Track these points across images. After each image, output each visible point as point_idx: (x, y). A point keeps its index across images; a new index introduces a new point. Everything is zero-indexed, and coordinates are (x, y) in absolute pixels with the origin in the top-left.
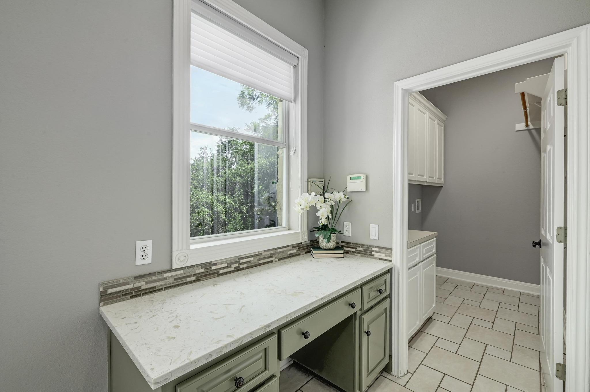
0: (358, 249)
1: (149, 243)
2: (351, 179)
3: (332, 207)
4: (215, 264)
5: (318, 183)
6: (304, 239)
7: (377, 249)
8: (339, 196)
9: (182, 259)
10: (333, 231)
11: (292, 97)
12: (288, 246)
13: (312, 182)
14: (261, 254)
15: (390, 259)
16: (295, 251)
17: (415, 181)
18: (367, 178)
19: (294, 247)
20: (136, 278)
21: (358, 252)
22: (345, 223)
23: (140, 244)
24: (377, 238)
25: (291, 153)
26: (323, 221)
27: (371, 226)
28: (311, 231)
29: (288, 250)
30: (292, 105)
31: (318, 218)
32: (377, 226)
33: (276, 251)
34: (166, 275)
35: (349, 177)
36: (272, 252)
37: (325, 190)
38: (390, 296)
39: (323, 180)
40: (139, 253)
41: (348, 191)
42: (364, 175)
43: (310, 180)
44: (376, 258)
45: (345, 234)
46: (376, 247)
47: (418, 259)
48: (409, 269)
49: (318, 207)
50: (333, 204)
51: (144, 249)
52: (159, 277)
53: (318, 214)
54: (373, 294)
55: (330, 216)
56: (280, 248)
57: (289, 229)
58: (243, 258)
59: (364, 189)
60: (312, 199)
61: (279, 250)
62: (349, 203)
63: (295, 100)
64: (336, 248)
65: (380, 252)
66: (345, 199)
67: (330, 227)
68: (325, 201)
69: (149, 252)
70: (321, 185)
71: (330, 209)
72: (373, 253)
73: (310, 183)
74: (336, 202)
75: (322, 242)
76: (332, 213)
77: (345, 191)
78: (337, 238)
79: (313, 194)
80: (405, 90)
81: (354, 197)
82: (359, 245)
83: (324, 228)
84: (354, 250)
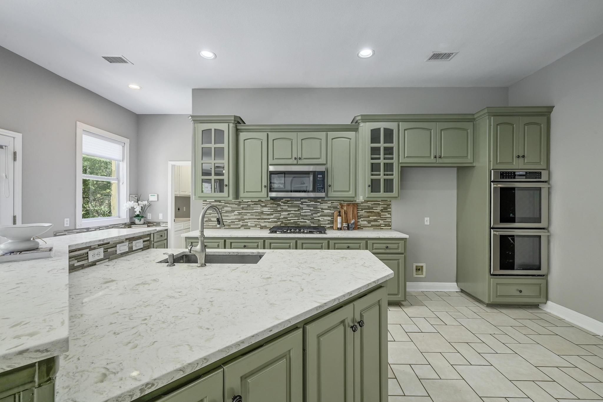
0: (154, 224)
1: (68, 219)
2: (151, 195)
3: (142, 207)
4: (90, 229)
5: (134, 197)
6: (128, 221)
7: (162, 223)
8: (145, 203)
9: (80, 225)
10: (142, 217)
11: (121, 159)
12: (120, 224)
13: (132, 197)
14: (108, 226)
15: (167, 226)
16: (123, 226)
17: (188, 195)
18: (158, 195)
19: (123, 224)
20: (65, 231)
21: (154, 225)
22: (148, 214)
23: (66, 219)
24: (162, 219)
25: (121, 184)
26: (138, 213)
27: (160, 214)
28: (131, 218)
29: (121, 226)
30: (121, 163)
31: (136, 212)
32: (162, 214)
33: (114, 226)
34: (74, 231)
35: (150, 195)
36: (113, 226)
37: (138, 201)
38: (167, 239)
39: (137, 196)
40: (65, 222)
41: (150, 200)
42: (157, 195)
43: (130, 196)
44: (162, 227)
45: (148, 218)
46: (162, 222)
47: (182, 228)
48: (175, 231)
49: (135, 207)
50: (142, 206)
51: (67, 221)
52: (72, 231)
53: (135, 210)
54: (158, 236)
55: (141, 211)
56: (116, 224)
57: (119, 218)
58: (101, 227)
59: (156, 200)
60: (132, 204)
61: (116, 225)
62: (150, 205)
63: (123, 161)
64: (144, 224)
65: (163, 224)
66: (148, 204)
67: (141, 215)
68: (138, 205)
69: (68, 222)
70: (136, 198)
71: (141, 208)
72: (161, 225)
73: (130, 197)
74: (144, 205)
75: (137, 221)
76: (142, 210)
77: (148, 201)
78: (144, 220)
79: (133, 202)
80: (173, 165)
81: (152, 203)
82: (155, 222)
83: (138, 216)
84: (152, 225)
